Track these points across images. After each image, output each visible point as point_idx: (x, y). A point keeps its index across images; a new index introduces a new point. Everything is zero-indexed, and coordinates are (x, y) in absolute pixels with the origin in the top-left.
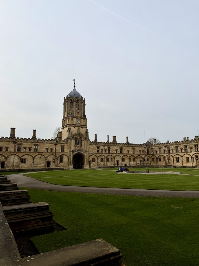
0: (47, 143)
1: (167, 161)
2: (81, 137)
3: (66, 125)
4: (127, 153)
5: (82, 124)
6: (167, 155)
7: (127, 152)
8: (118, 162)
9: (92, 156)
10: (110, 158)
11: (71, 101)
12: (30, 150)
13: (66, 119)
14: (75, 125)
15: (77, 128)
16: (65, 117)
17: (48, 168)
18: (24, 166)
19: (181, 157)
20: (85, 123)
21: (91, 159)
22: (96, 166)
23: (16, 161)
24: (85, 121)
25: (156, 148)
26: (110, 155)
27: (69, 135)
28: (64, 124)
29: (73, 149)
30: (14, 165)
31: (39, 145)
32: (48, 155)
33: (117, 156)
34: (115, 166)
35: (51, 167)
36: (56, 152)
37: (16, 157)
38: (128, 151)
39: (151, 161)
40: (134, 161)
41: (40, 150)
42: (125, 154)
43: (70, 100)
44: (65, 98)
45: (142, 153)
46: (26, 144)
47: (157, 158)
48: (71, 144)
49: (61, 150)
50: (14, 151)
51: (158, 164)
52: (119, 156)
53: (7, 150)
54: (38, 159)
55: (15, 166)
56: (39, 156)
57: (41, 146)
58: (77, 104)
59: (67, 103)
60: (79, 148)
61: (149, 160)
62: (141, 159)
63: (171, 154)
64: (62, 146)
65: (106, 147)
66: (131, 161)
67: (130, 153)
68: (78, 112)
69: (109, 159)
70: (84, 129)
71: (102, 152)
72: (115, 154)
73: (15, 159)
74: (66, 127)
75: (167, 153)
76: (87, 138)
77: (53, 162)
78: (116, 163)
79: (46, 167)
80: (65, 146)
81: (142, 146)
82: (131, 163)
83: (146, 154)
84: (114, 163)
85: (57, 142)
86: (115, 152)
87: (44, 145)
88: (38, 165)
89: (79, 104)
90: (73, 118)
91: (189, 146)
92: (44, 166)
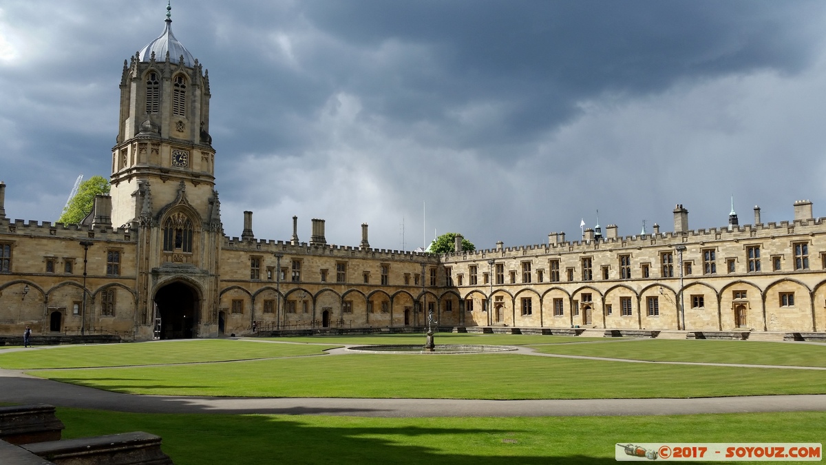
0: (50, 238)
1: (494, 310)
2: (188, 220)
3: (130, 170)
4: (363, 283)
5: (196, 168)
6: (496, 292)
7: (362, 278)
8: (326, 314)
9: (232, 291)
10: (298, 300)
11: (153, 76)
13: (129, 147)
14: (167, 171)
15: (174, 184)
16: (127, 138)
17: (55, 333)
19: (538, 299)
20: (208, 166)
21: (226, 302)
22: (244, 328)
24: (207, 159)
25: (461, 265)
26: (299, 289)
27: (139, 208)
28: (123, 167)
29: (155, 262)
32: (53, 286)
33: (325, 292)
34: (316, 327)
36: (85, 274)
38: (366, 276)
39: (441, 311)
40: (384, 310)
41: (19, 265)
42: (354, 285)
43: (147, 73)
44: (126, 62)
45: (412, 282)
47: (462, 302)
48: (148, 243)
49: (109, 266)
51: (464, 322)
52: (334, 294)
54: (11, 297)
56: (17, 288)
57: (28, 249)
58: (176, 90)
59: (134, 85)
60: (182, 261)
61: (437, 308)
62: (410, 304)
63: (507, 288)
64: (110, 252)
65: (286, 261)
66: (372, 312)
67: (372, 281)
68: (181, 122)
69: (294, 302)
70: (203, 190)
71: (270, 277)
72: (317, 286)
74: (129, 178)
75: (494, 283)
76: (214, 225)
77: (77, 312)
78: (319, 317)
79: (47, 332)
80: (125, 250)
81: (415, 258)
82: (373, 316)
83: (426, 286)
84: (314, 318)
85: (90, 236)
86: (319, 278)
87: (37, 244)
88: (12, 321)
89: (183, 92)
90: (158, 145)
91: (566, 264)
92: (37, 327)
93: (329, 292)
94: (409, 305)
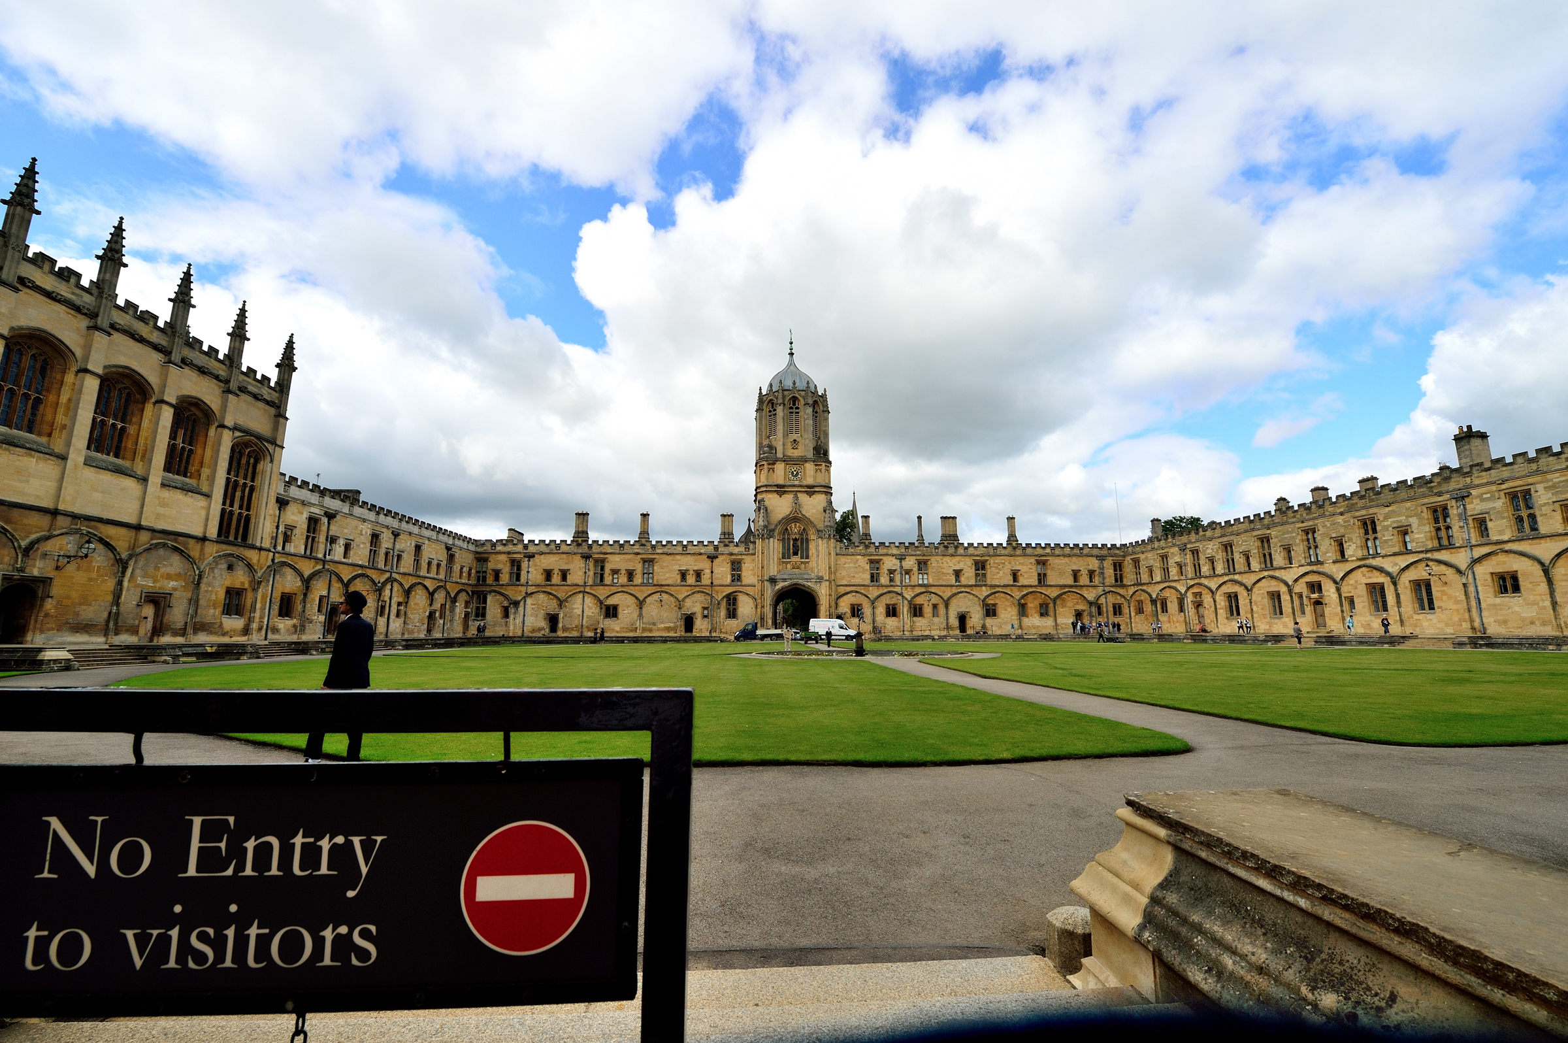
0: (683, 554)
1: (1193, 612)
2: (803, 530)
4: (1011, 583)
5: (810, 481)
6: (1192, 586)
7: (1010, 577)
8: (962, 619)
9: (849, 595)
10: (926, 604)
12: (630, 574)
14: (784, 486)
15: (789, 497)
17: (689, 634)
18: (614, 627)
19: (1245, 593)
20: (825, 477)
23: (588, 612)
24: (822, 471)
25: (1150, 555)
26: (927, 592)
27: (757, 523)
29: (773, 570)
30: (584, 623)
31: (656, 560)
32: (686, 594)
33: (961, 595)
34: (951, 633)
35: (695, 633)
36: (712, 583)
37: (589, 600)
38: (1015, 575)
39: (1132, 614)
40: (1044, 614)
41: (659, 577)
42: (998, 586)
43: (768, 403)
44: (757, 398)
45: (1084, 580)
46: (617, 558)
47: (1154, 602)
48: (762, 553)
49: (733, 575)
50: (585, 583)
52: (971, 597)
53: (564, 578)
54: (654, 604)
55: (587, 627)
56: (656, 597)
57: (665, 564)
58: (792, 413)
60: (797, 568)
62: (1082, 607)
63: (1203, 581)
64: (733, 563)
65: (910, 563)
66: (1026, 616)
67: (1023, 581)
68: (795, 440)
69: (921, 605)
70: (819, 500)
71: (891, 580)
72: (949, 588)
73: (585, 606)
75: (1190, 575)
76: (825, 531)
77: (705, 617)
78: (954, 622)
79: (680, 633)
80: (746, 561)
81: (1086, 551)
82: (1026, 621)
83: (1106, 584)
84: (947, 623)
85: (715, 550)
86: (953, 580)
87: (672, 560)
88: (654, 624)
89: (798, 413)
90: (774, 464)
91: (1280, 541)
92: (674, 629)
93: (966, 594)
94: (1080, 607)
